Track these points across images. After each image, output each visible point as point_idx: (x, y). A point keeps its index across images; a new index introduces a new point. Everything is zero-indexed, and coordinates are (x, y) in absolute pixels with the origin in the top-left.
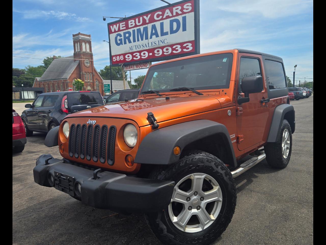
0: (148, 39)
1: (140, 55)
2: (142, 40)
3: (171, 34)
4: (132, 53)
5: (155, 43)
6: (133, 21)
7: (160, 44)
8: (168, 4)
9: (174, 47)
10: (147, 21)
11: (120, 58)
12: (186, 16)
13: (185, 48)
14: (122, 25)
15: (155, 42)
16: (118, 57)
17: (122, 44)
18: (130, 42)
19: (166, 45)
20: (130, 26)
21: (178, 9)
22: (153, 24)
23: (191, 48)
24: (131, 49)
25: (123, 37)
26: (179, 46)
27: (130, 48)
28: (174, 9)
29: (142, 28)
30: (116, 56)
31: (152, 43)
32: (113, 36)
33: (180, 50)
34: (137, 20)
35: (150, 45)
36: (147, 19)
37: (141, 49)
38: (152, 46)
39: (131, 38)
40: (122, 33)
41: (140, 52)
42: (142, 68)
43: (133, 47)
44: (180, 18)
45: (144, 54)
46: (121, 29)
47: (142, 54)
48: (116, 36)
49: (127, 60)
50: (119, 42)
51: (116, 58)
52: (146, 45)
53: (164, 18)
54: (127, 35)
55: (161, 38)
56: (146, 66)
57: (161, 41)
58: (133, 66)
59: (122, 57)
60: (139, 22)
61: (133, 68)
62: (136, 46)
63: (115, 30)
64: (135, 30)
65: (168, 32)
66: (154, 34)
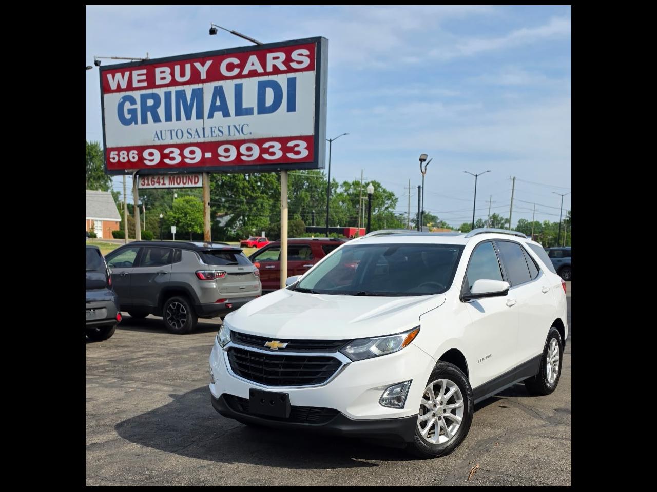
0: (203, 118)
1: (181, 154)
2: (188, 117)
3: (259, 113)
4: (161, 148)
5: (219, 130)
6: (167, 70)
7: (232, 134)
8: (255, 44)
9: (266, 145)
10: (203, 76)
11: (128, 156)
13: (291, 150)
14: (138, 76)
15: (220, 128)
16: (123, 154)
17: (136, 123)
18: (157, 119)
19: (247, 137)
20: (158, 82)
21: (278, 58)
22: (216, 84)
23: (305, 153)
24: (158, 137)
25: (138, 106)
26: (278, 145)
27: (156, 133)
28: (270, 56)
29: (188, 90)
30: (118, 149)
31: (213, 129)
32: (113, 99)
33: (279, 154)
34: (177, 68)
35: (208, 132)
36: (203, 70)
37: (184, 140)
38: (212, 136)
39: (161, 111)
40: (136, 95)
41: (182, 147)
42: (185, 185)
43: (163, 133)
45: (192, 152)
46: (135, 84)
47: (186, 152)
48: (122, 100)
49: (147, 162)
50: (128, 117)
51: (119, 155)
52: (196, 131)
53: (244, 73)
54: (150, 102)
55: (234, 120)
56: (195, 183)
57: (235, 126)
58: (161, 177)
59: (133, 153)
60: (183, 74)
61: (160, 184)
62: (171, 131)
63: (119, 85)
64: (170, 93)
65: (252, 109)
66: (218, 109)
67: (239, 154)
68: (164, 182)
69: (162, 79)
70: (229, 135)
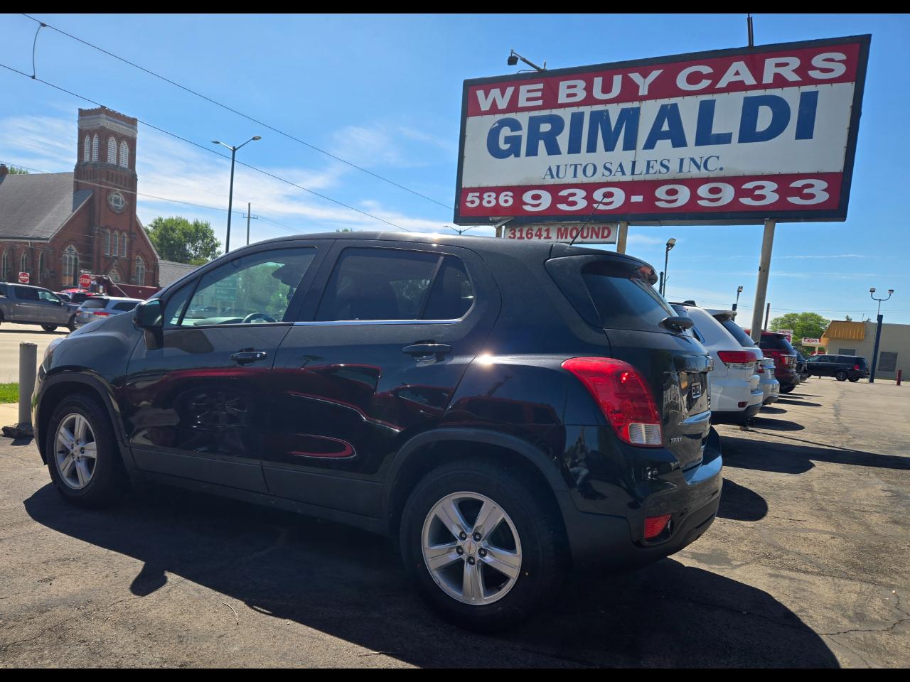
0: (635, 149)
1: (589, 198)
2: (609, 147)
3: (741, 141)
4: (554, 189)
5: (662, 165)
6: (581, 84)
7: (685, 168)
9: (748, 186)
10: (643, 91)
11: (497, 199)
12: (817, 92)
13: (797, 192)
14: (529, 92)
15: (665, 163)
16: (490, 196)
17: (518, 155)
18: (553, 149)
19: (712, 175)
20: (562, 99)
21: (786, 64)
22: (666, 101)
23: (821, 197)
24: (551, 175)
25: (524, 133)
26: (771, 186)
27: (550, 169)
28: (771, 62)
29: (614, 111)
30: (482, 191)
31: (652, 163)
32: (481, 126)
33: (772, 198)
34: (598, 82)
35: (641, 167)
36: (643, 84)
37: (597, 178)
38: (648, 172)
39: (563, 140)
40: (523, 118)
41: (590, 188)
42: (585, 240)
43: (562, 168)
44: (792, 97)
45: (608, 195)
46: (522, 103)
47: (598, 195)
48: (497, 125)
49: (527, 208)
50: (504, 146)
51: (481, 198)
52: (621, 166)
53: (718, 86)
54: (545, 127)
55: (692, 150)
56: (603, 237)
57: (693, 160)
58: (544, 229)
59: (506, 196)
60: (607, 88)
61: (542, 238)
62: (576, 166)
63: (494, 103)
64: (582, 114)
65: (730, 135)
66: (665, 136)
67: (694, 197)
68: (548, 235)
69: (569, 96)
70: (681, 170)
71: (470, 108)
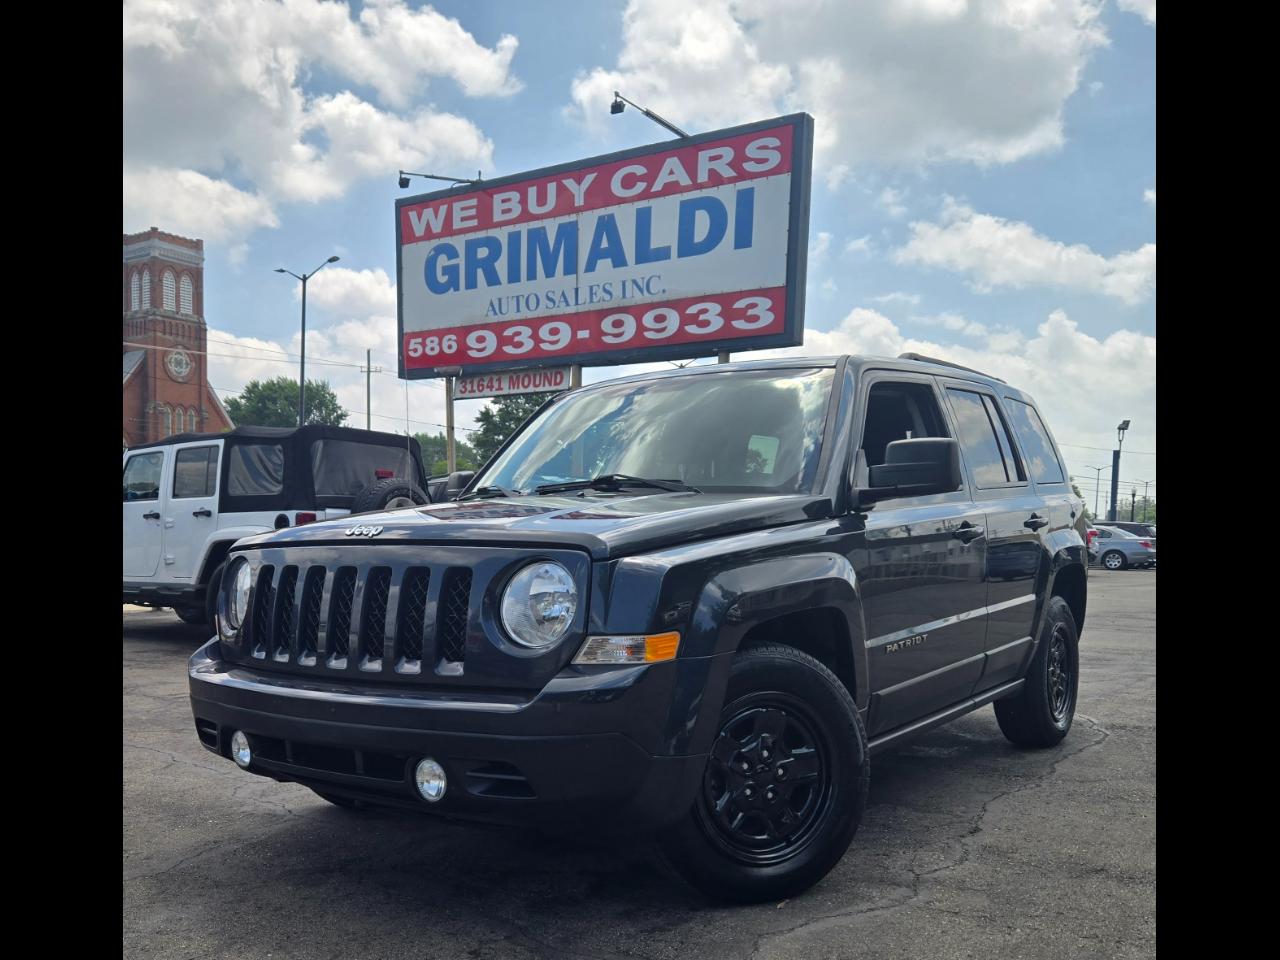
0: (576, 273)
1: (535, 337)
2: (550, 273)
3: (681, 254)
4: (498, 328)
5: (605, 290)
6: (515, 196)
7: (628, 294)
8: (677, 137)
9: (692, 310)
10: (579, 201)
11: (440, 344)
12: (752, 189)
13: (741, 314)
14: (463, 210)
15: (608, 287)
16: (432, 342)
17: (457, 289)
18: (493, 280)
19: (656, 299)
20: (498, 217)
21: (720, 157)
22: (603, 212)
23: (766, 319)
24: (494, 309)
25: (461, 261)
26: (714, 308)
27: (492, 304)
28: (704, 155)
29: (551, 227)
30: (424, 335)
31: (595, 289)
32: (418, 252)
33: (717, 323)
34: (532, 192)
35: (584, 295)
36: (578, 191)
37: (541, 312)
38: (591, 301)
39: (501, 266)
40: (459, 243)
41: (535, 324)
42: (539, 390)
43: (504, 302)
44: (727, 195)
45: (555, 332)
46: (457, 224)
47: (544, 332)
48: (433, 253)
49: (473, 354)
50: (442, 279)
51: (424, 345)
52: (563, 294)
53: (654, 189)
54: (483, 253)
55: (634, 271)
56: (556, 384)
57: (634, 282)
58: (495, 378)
59: (450, 339)
60: (542, 199)
61: (494, 390)
62: (518, 298)
63: (428, 227)
64: (518, 234)
65: (668, 248)
66: (603, 254)
67: (641, 328)
68: (500, 385)
69: (505, 212)
70: (624, 296)
71: (404, 236)
